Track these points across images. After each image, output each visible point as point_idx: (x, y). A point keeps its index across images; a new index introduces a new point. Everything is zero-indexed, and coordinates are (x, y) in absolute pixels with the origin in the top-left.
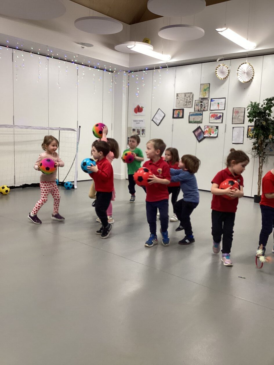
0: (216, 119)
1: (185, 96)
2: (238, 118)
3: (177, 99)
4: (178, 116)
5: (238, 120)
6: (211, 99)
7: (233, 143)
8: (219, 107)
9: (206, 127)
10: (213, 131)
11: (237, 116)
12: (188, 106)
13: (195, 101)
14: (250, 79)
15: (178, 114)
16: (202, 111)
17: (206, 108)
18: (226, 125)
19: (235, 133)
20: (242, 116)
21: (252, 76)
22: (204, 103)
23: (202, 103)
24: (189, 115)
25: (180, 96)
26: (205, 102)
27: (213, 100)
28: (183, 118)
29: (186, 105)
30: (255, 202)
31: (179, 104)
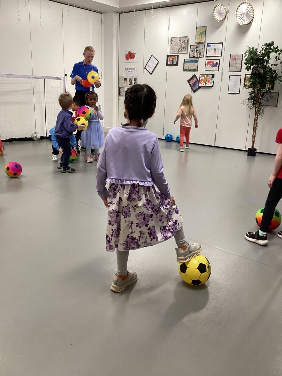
0: (212, 66)
1: (180, 40)
2: (235, 66)
3: (171, 44)
4: (172, 63)
5: (235, 68)
6: (208, 44)
7: (229, 93)
8: (216, 53)
9: (202, 75)
10: (208, 80)
11: (234, 63)
12: (183, 52)
13: (191, 46)
14: (249, 22)
15: (172, 61)
16: (198, 57)
17: (202, 54)
18: (222, 73)
19: (232, 82)
20: (239, 64)
21: (252, 18)
22: (199, 49)
23: (197, 49)
24: (184, 62)
25: (175, 41)
26: (201, 47)
27: (210, 45)
28: (178, 65)
29: (180, 51)
30: (249, 155)
31: (173, 50)
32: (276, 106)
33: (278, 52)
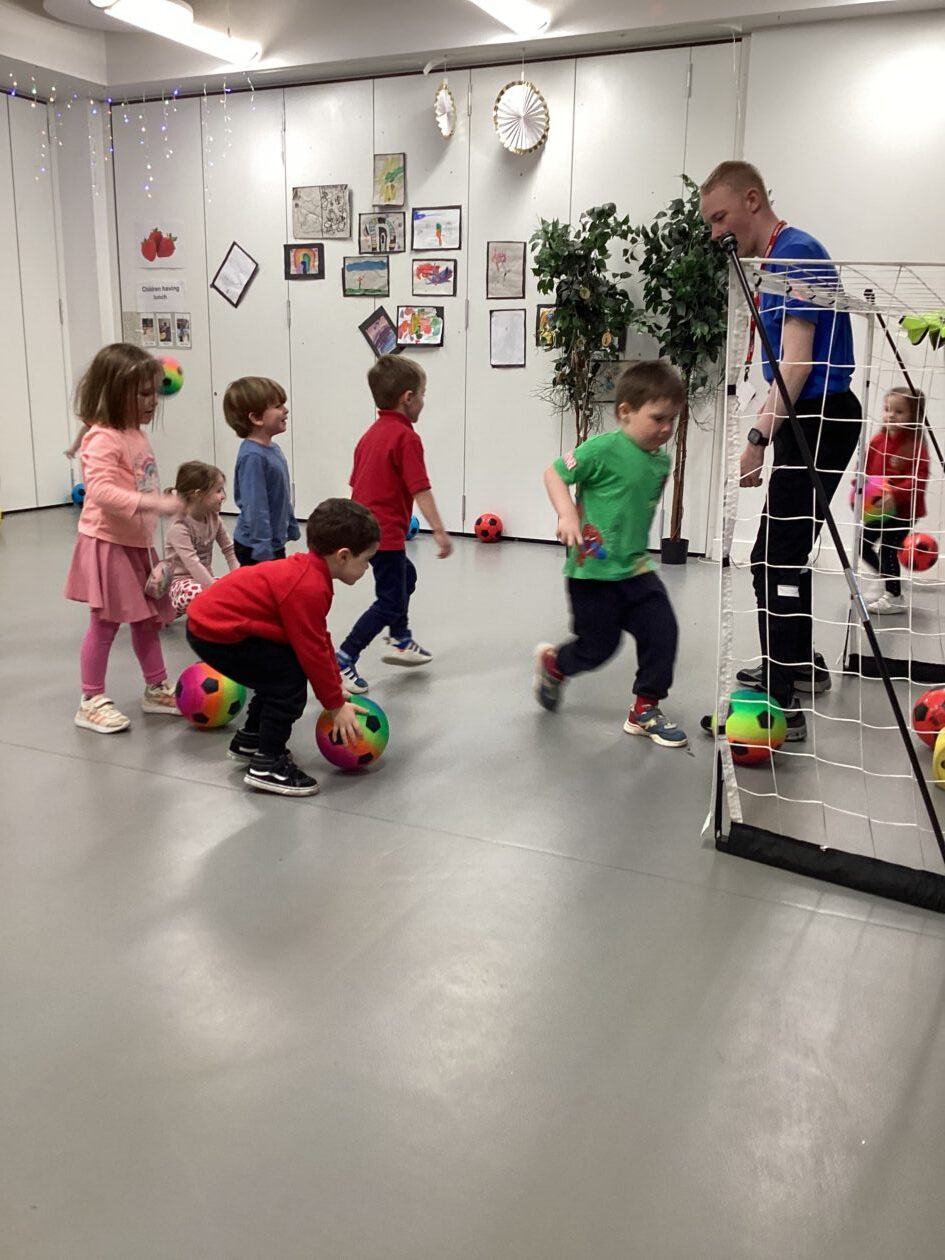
0: (434, 282)
1: (324, 196)
2: (504, 279)
3: (296, 209)
4: (304, 270)
5: (505, 285)
6: (414, 210)
7: (494, 366)
8: (442, 238)
9: (404, 309)
10: (425, 323)
11: (502, 270)
12: (338, 235)
13: (360, 215)
14: (537, 142)
15: (303, 263)
16: (386, 252)
17: (399, 241)
18: (467, 302)
19: (499, 332)
20: (516, 273)
21: (543, 131)
22: (390, 225)
23: (382, 225)
24: (341, 266)
25: (306, 198)
26: (393, 219)
27: (421, 212)
28: (323, 278)
29: (328, 231)
31: (304, 227)
33: (630, 236)
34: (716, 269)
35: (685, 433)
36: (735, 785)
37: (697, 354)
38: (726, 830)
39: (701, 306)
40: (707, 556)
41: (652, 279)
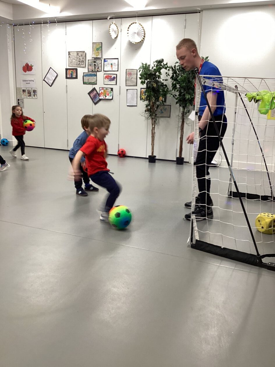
0: (110, 80)
1: (78, 54)
2: (131, 80)
3: (69, 58)
4: (72, 76)
5: (131, 82)
6: (104, 59)
7: (128, 106)
8: (113, 68)
9: (101, 88)
10: (108, 93)
11: (130, 77)
12: (82, 66)
13: (88, 60)
14: (141, 40)
15: (71, 74)
16: (96, 71)
17: (100, 68)
18: (120, 87)
19: (129, 96)
20: (134, 78)
21: (143, 37)
22: (97, 64)
23: (95, 63)
24: (83, 75)
25: (72, 55)
26: (98, 62)
27: (106, 60)
28: (77, 79)
29: (79, 65)
30: (150, 162)
31: (72, 63)
32: (169, 117)
33: (168, 69)
34: (193, 79)
35: (183, 127)
36: (197, 229)
37: (187, 103)
38: (194, 242)
39: (188, 89)
40: (189, 162)
41: (174, 81)
